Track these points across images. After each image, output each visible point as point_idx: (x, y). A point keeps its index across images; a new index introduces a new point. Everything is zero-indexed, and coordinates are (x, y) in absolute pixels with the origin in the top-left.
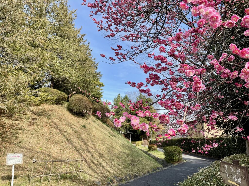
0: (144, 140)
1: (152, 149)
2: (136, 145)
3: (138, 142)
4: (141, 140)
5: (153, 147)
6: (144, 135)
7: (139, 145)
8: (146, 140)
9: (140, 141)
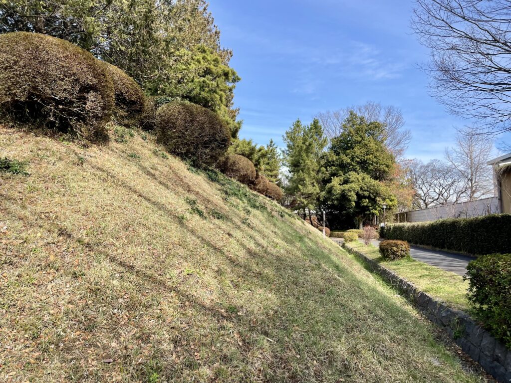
0: (365, 228)
1: (394, 253)
2: (346, 240)
3: (351, 233)
4: (358, 228)
5: (395, 249)
6: (365, 215)
7: (351, 240)
8: (369, 227)
9: (353, 230)
